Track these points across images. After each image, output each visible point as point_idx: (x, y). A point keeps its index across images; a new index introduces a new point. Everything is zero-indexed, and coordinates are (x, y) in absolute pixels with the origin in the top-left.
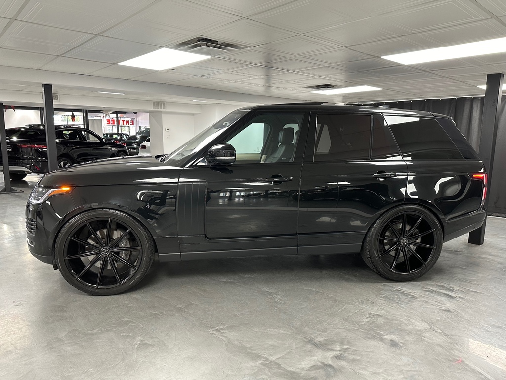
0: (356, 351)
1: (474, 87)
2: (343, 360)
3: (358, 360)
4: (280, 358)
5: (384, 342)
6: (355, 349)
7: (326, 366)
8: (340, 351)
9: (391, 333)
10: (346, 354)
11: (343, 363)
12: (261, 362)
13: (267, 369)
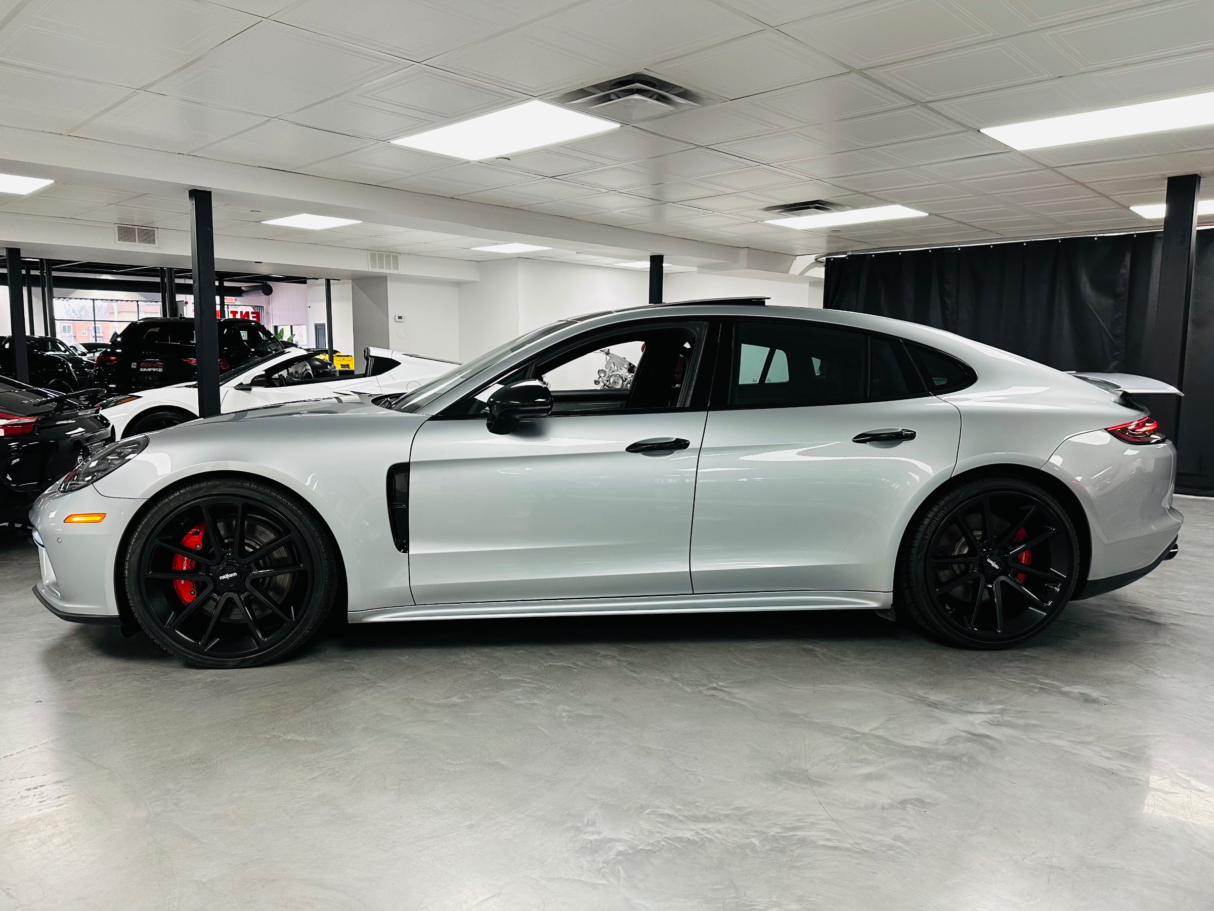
0: (1021, 712)
1: (1123, 211)
2: (1006, 726)
3: (1035, 725)
4: (877, 728)
5: (1069, 697)
6: (1019, 709)
7: (975, 737)
8: (990, 713)
9: (1075, 683)
10: (1007, 718)
11: (1008, 731)
12: (844, 736)
13: (864, 746)
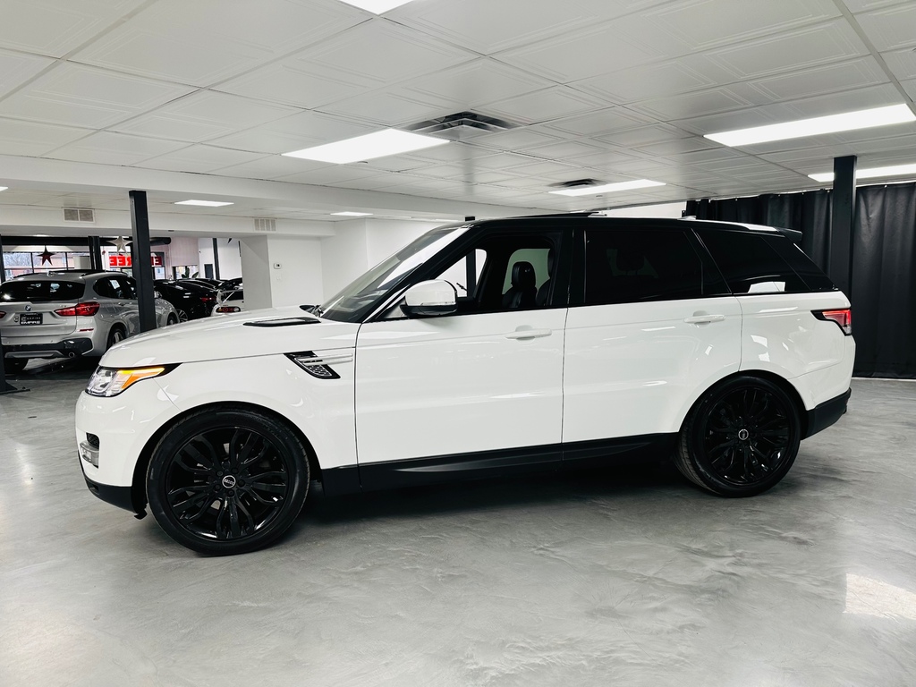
1: (803, 178)
4: (658, 573)
5: (786, 541)
6: (753, 551)
7: (727, 575)
8: (734, 556)
9: (789, 530)
11: (748, 569)
12: (635, 580)
